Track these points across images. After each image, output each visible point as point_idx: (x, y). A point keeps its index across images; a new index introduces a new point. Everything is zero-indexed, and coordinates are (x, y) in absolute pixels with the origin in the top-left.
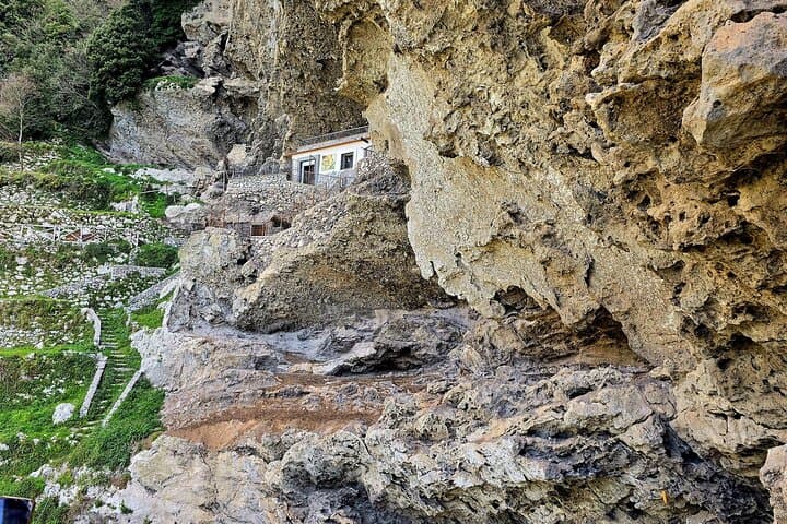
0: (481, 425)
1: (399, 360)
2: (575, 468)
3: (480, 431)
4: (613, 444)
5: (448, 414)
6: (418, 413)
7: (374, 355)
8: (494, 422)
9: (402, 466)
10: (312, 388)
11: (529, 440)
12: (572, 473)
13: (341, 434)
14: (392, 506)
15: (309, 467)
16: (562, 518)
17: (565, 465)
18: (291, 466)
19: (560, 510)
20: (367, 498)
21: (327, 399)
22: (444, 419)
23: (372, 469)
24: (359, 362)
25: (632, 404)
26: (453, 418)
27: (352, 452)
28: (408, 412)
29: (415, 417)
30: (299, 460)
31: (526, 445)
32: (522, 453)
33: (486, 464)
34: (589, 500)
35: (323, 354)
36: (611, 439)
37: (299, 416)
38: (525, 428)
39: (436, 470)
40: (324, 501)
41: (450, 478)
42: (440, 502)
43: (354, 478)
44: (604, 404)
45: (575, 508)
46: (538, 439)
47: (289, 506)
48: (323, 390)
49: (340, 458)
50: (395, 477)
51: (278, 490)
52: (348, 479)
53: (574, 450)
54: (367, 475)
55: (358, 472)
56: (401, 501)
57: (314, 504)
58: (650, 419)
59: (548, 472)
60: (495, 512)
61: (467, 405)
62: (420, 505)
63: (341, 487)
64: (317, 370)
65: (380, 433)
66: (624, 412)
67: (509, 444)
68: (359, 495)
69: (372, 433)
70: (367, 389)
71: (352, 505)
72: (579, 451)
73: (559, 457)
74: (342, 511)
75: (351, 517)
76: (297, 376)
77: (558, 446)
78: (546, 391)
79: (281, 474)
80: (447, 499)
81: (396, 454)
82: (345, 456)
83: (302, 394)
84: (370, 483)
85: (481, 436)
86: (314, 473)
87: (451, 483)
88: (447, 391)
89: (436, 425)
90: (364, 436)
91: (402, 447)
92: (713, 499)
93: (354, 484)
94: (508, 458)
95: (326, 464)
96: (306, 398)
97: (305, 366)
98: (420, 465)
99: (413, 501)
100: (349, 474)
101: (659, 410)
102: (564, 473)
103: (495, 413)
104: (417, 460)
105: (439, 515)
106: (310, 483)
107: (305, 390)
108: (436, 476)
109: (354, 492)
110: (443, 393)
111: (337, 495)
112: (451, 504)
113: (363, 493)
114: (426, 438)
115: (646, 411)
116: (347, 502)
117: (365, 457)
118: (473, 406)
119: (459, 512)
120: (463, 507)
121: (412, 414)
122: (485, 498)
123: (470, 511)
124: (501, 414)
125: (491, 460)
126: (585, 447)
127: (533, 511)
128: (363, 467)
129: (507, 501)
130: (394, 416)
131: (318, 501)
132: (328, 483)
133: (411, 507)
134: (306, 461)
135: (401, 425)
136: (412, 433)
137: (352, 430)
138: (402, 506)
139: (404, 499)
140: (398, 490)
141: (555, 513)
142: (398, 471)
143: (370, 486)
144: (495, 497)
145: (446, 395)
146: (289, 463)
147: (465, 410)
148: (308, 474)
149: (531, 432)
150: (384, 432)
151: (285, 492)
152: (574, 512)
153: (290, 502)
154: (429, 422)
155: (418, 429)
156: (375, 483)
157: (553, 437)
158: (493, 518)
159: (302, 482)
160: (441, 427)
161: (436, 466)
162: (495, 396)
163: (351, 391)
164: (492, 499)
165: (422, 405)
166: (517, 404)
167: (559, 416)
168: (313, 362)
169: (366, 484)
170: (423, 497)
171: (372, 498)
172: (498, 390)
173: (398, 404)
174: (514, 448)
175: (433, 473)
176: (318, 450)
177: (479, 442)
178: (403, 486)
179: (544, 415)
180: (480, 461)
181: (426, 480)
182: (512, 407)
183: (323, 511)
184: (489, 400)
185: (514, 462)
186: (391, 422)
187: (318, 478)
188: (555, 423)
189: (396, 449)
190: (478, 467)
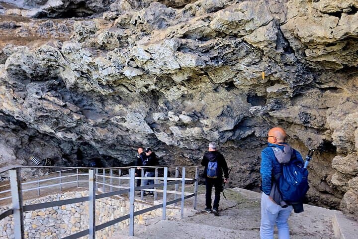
0: (146, 34)
1: (78, 10)
2: (211, 59)
3: (146, 38)
4: (240, 43)
5: (120, 32)
6: (98, 32)
7: (62, 5)
8: (156, 32)
9: (88, 65)
10: (21, 24)
11: (184, 41)
12: (210, 63)
13: (45, 47)
14: (80, 90)
15: (24, 67)
16: (186, 93)
17: (206, 57)
18: (12, 67)
19: (185, 89)
20: (65, 86)
21: (33, 30)
22: (116, 35)
23: (67, 69)
24: (52, 10)
25: (261, 12)
26: (122, 34)
27: (53, 58)
28: (90, 31)
29: (96, 34)
30: (17, 64)
31: (182, 45)
32: (179, 49)
33: (151, 59)
34: (204, 82)
35: (28, 5)
36: (239, 40)
37: (14, 38)
38: (182, 32)
39: (111, 66)
40: (37, 87)
41: (121, 71)
42: (110, 87)
43: (56, 75)
44: (243, 12)
45: (195, 87)
46: (190, 40)
47: (14, 91)
48: (30, 25)
49: (45, 62)
50: (82, 73)
51: (5, 82)
52: (52, 75)
53: (213, 47)
54: (64, 73)
55: (58, 71)
56: (87, 87)
57: (31, 89)
58: (271, 24)
59: (197, 61)
60: (146, 91)
61: (136, 21)
62: (99, 89)
63: (48, 80)
64: (24, 14)
65: (72, 45)
66: (256, 18)
67: (172, 43)
68: (59, 84)
69: (66, 46)
70: (59, 25)
71: (56, 90)
72: (216, 48)
73: (202, 52)
74: (49, 93)
75: (55, 97)
76: (11, 16)
77: (203, 45)
78: (191, 12)
79: (6, 73)
80: (115, 86)
81: (85, 58)
82: (48, 60)
83: (15, 27)
84: (66, 77)
85: (146, 41)
86: (29, 71)
87: (122, 74)
88: (117, 18)
89: (111, 39)
90: (60, 49)
91: (88, 53)
92: (291, 76)
93: (56, 78)
94: (169, 53)
95: (36, 66)
96: (18, 30)
97: (16, 11)
98: (101, 64)
99: (94, 86)
100: (52, 72)
101: (277, 17)
102: (206, 62)
103: (156, 26)
104: (99, 61)
105: (110, 94)
106: (26, 78)
107: (18, 24)
108: (112, 70)
109: (56, 82)
110: (114, 19)
111: (45, 85)
112: (117, 88)
113: (62, 84)
114: (104, 48)
115: (269, 18)
116: (52, 88)
117: (62, 61)
118: (141, 21)
119: (122, 93)
120: (124, 89)
121: (93, 33)
122: (140, 83)
123: (128, 92)
124: (160, 27)
125: (155, 56)
126: (221, 45)
127: (169, 90)
128: (61, 68)
129: (156, 84)
130: (81, 34)
131: (33, 88)
132: (38, 77)
133: (93, 90)
134: (22, 64)
135: (86, 40)
136: (94, 44)
137: (52, 45)
138: (87, 90)
139: (89, 86)
140: (85, 80)
141: (182, 90)
142: (85, 68)
143: (66, 79)
144: (148, 82)
145: (117, 20)
146: (11, 65)
147: (135, 25)
148: (24, 72)
149: (185, 36)
150: (74, 44)
151: (10, 83)
152: (193, 89)
153: (14, 89)
154: (106, 37)
155: (99, 42)
156: (70, 77)
157: (199, 39)
158: (143, 95)
159: (21, 77)
160: (114, 40)
161: (112, 64)
162: (156, 15)
163: (48, 25)
164: (146, 83)
165: (100, 27)
166: (171, 21)
167: (206, 24)
168: (21, 9)
169: (63, 78)
170: (101, 85)
171: (68, 86)
172: (158, 11)
173: (84, 26)
174: (174, 46)
175: (110, 68)
176: (30, 57)
177: (146, 45)
178: (88, 78)
179: (196, 23)
180: (147, 56)
181: (105, 73)
182: (166, 23)
183: (37, 93)
184: (152, 17)
185: (174, 55)
186: (79, 38)
187: (32, 74)
188: (203, 29)
189: (84, 54)
190: (145, 61)
